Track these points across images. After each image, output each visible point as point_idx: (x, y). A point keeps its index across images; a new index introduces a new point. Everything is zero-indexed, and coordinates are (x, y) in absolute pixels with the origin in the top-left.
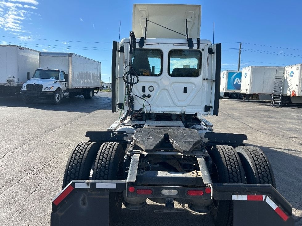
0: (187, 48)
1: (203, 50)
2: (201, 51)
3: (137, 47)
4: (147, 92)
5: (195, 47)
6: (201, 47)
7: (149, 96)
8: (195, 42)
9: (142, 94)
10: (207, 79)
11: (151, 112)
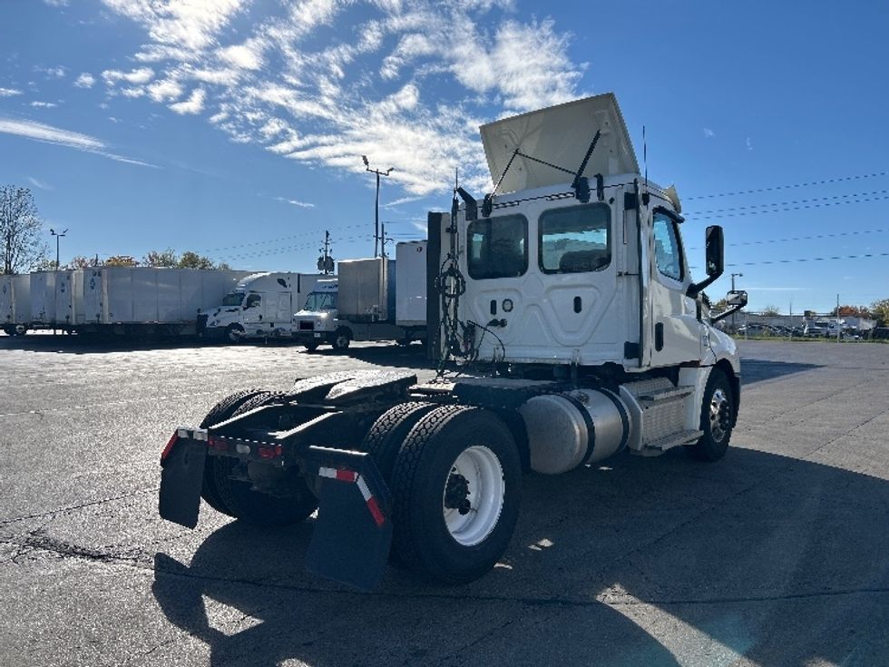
0: (577, 202)
1: (612, 200)
2: (608, 203)
3: (480, 216)
4: (500, 315)
5: (594, 198)
6: (608, 194)
7: (503, 323)
8: (593, 184)
9: (491, 318)
10: (627, 274)
11: (505, 360)
